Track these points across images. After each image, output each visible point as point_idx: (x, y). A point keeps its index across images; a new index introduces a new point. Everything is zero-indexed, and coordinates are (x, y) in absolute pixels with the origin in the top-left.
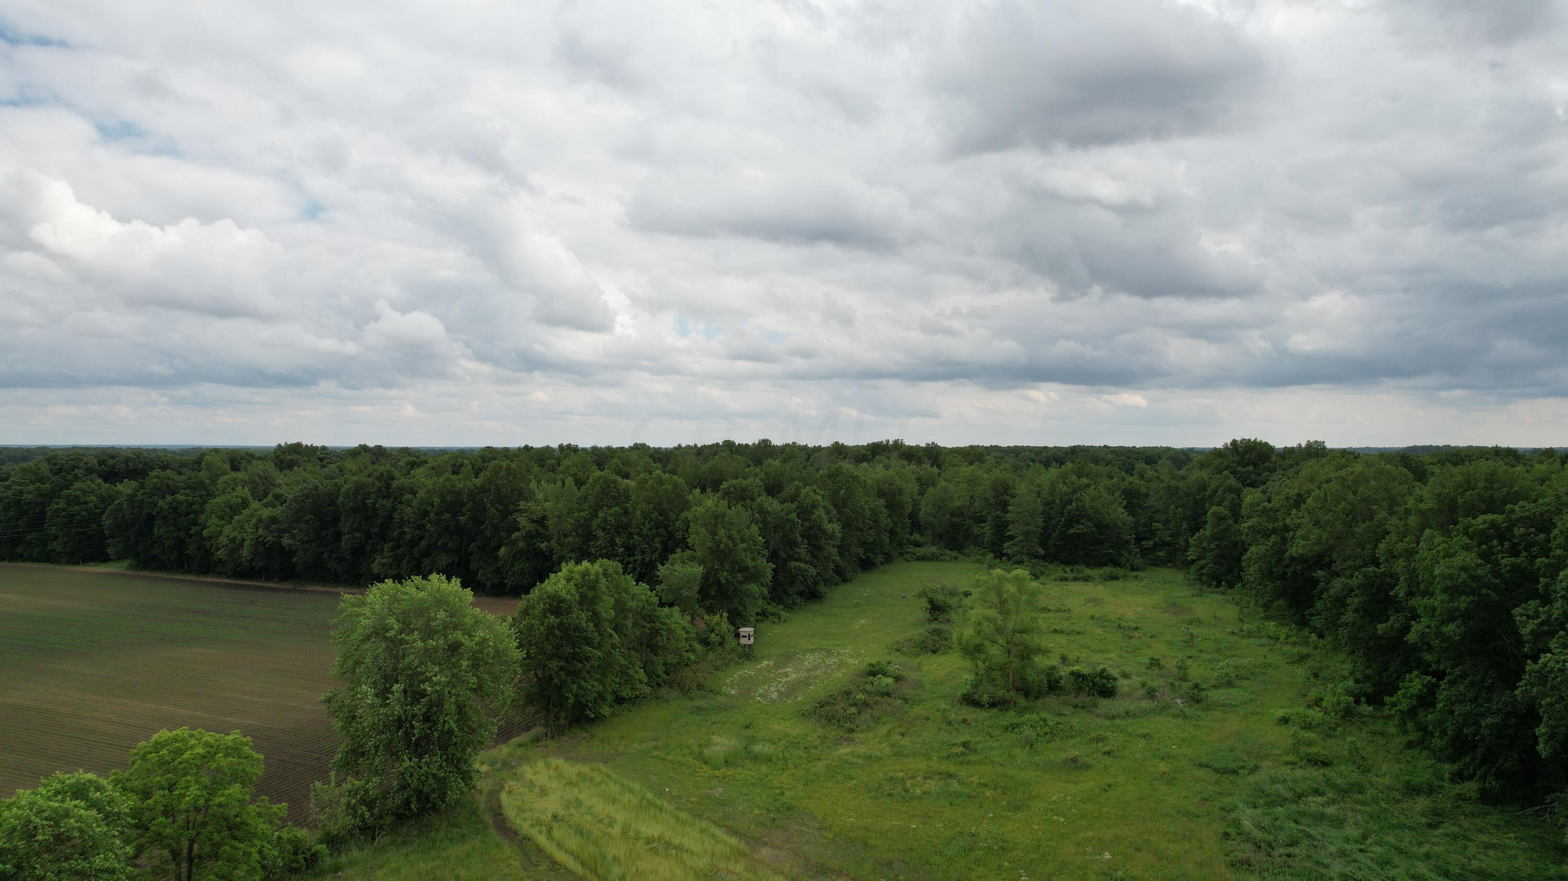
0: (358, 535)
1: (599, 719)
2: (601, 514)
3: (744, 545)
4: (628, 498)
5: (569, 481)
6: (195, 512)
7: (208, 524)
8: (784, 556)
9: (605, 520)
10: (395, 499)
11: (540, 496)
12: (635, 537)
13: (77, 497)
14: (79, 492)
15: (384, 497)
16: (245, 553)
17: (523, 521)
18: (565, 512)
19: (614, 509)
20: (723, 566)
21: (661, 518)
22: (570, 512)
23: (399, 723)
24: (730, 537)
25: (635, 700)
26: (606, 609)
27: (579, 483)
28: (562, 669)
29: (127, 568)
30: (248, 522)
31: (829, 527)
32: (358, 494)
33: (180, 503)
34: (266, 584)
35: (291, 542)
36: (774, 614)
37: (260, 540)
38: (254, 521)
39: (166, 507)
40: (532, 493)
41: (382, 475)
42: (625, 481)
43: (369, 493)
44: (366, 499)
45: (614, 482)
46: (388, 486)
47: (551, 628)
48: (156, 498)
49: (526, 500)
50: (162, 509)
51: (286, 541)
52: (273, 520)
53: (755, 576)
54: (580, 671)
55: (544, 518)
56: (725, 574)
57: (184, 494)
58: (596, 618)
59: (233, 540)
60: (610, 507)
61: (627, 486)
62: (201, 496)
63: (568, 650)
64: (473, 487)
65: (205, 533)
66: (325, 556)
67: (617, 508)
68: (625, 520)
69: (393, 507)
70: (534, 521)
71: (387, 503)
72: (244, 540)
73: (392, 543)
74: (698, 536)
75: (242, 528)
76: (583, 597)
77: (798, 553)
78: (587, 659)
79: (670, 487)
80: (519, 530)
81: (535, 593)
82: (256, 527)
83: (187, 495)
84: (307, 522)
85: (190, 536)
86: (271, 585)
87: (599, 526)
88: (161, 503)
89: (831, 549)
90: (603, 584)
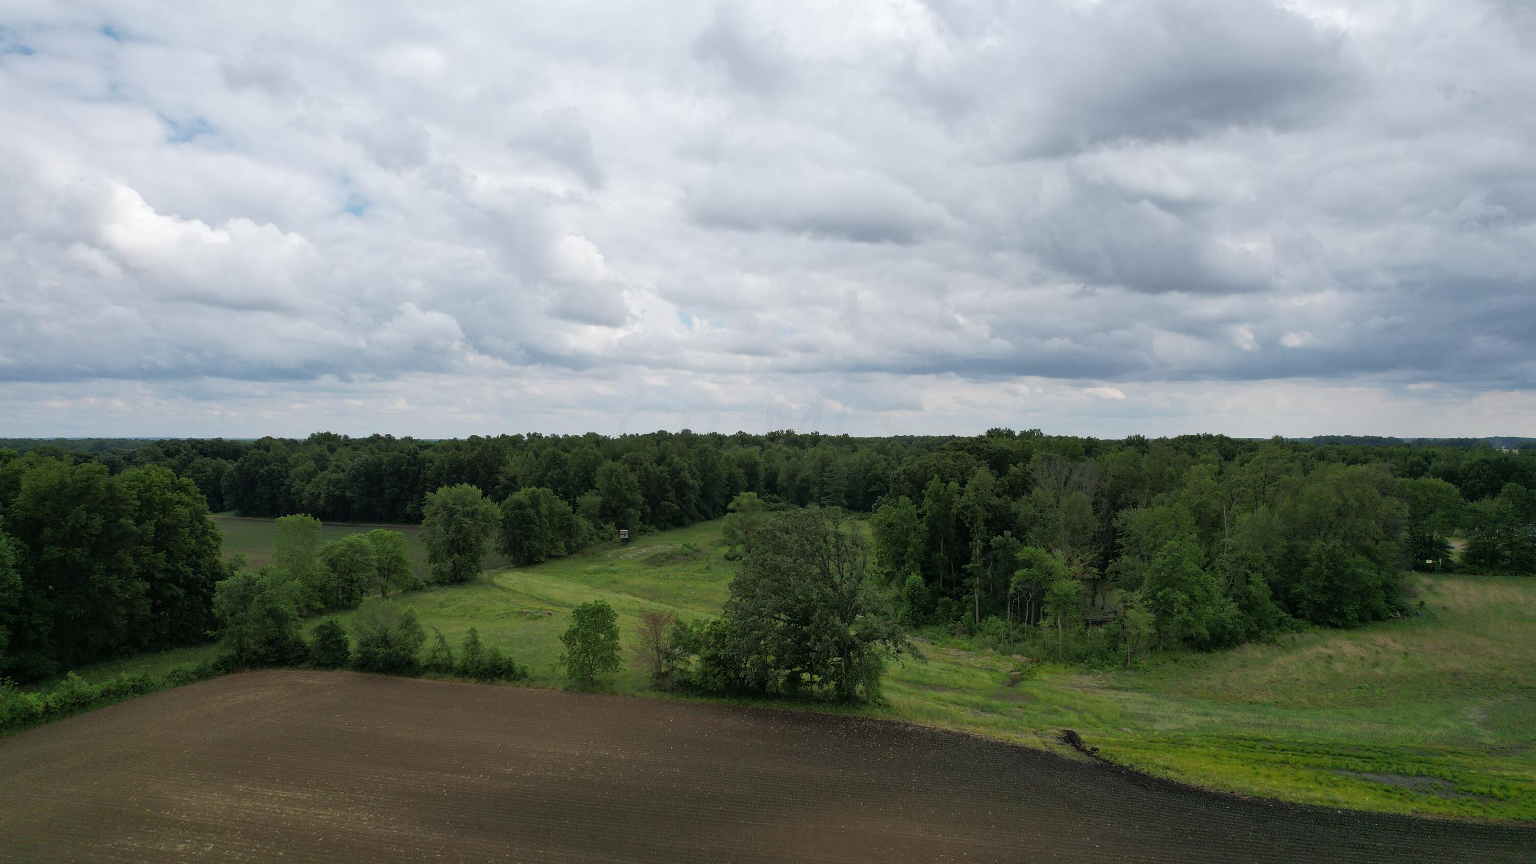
0: (395, 489)
1: (539, 562)
2: (549, 474)
3: (626, 487)
4: (566, 464)
5: (531, 453)
6: (283, 477)
7: (293, 485)
8: (659, 498)
9: (552, 477)
10: (420, 466)
11: (512, 464)
12: (570, 487)
13: (199, 468)
14: (200, 465)
15: (413, 465)
16: (321, 502)
17: (501, 478)
18: (528, 473)
19: (557, 471)
20: (614, 498)
21: (586, 476)
22: (531, 474)
23: (453, 541)
24: (619, 483)
25: (558, 557)
26: (544, 509)
27: (537, 456)
28: (521, 534)
29: (235, 516)
30: (322, 482)
31: (691, 482)
32: (395, 463)
33: (273, 471)
34: (333, 523)
35: (352, 494)
36: (650, 531)
37: (331, 493)
38: (326, 481)
39: (265, 473)
40: (507, 462)
41: (410, 451)
42: (566, 454)
43: (402, 463)
44: (401, 467)
45: (559, 455)
46: (415, 458)
47: (517, 516)
48: (258, 467)
49: (504, 465)
50: (262, 475)
51: (348, 494)
52: (339, 481)
53: (632, 504)
54: (529, 536)
55: (515, 477)
56: (615, 502)
57: (275, 465)
58: (538, 512)
59: (312, 494)
60: (555, 470)
61: (567, 457)
62: (285, 466)
63: (524, 525)
64: (470, 458)
65: (292, 490)
66: (374, 503)
67: (559, 470)
68: (564, 477)
69: (419, 471)
70: (508, 479)
71: (415, 469)
72: (320, 494)
73: (417, 494)
74: (600, 481)
75: (318, 487)
76: (532, 503)
77: (668, 497)
78: (534, 531)
79: (592, 458)
80: (499, 484)
81: (508, 500)
82: (328, 485)
83: (277, 466)
84: (361, 482)
85: (280, 493)
86: (337, 523)
87: (548, 480)
88: (261, 471)
89: (691, 496)
90: (542, 499)
